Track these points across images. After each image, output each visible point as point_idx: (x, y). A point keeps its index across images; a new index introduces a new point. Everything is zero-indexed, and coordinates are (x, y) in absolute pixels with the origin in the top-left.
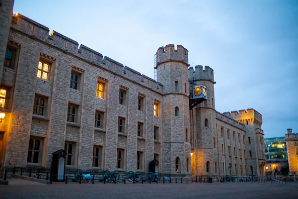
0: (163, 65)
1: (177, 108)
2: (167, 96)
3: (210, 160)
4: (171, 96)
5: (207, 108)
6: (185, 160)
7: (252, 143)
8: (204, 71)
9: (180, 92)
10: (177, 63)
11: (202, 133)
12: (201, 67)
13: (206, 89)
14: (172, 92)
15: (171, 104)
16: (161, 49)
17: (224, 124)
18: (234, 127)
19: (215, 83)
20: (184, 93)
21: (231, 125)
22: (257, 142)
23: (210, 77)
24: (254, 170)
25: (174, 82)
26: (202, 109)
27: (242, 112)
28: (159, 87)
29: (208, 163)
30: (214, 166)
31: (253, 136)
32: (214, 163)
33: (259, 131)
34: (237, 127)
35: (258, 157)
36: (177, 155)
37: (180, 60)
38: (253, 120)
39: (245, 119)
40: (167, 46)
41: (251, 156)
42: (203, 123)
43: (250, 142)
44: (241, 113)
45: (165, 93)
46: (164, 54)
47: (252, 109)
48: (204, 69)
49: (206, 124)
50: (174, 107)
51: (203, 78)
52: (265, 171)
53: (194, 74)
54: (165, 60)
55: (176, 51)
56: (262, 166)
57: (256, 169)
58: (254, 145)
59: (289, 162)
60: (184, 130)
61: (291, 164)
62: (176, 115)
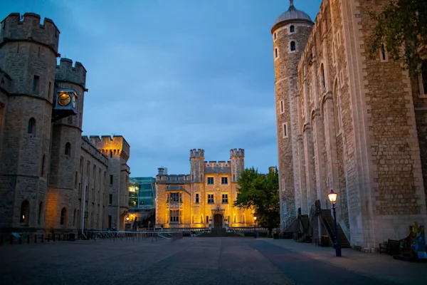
0: (16, 44)
1: (32, 121)
2: (17, 98)
3: (68, 205)
4: (26, 99)
5: (71, 127)
6: (38, 206)
7: (113, 185)
8: (74, 69)
9: (40, 95)
10: (41, 47)
11: (60, 165)
12: (70, 62)
13: (76, 97)
14: (26, 92)
15: (24, 112)
16: (15, 16)
17: (85, 153)
18: (95, 158)
19: (87, 90)
20: (46, 97)
21: (93, 156)
22: (121, 183)
23: (81, 81)
24: (113, 221)
25: (32, 78)
26: (63, 127)
27: (106, 139)
28: (5, 79)
29: (64, 211)
30: (73, 215)
31: (117, 174)
32: (73, 211)
33: (125, 167)
34: (98, 160)
35: (120, 203)
36: (25, 198)
37: (47, 43)
38: (120, 151)
39: (109, 149)
40: (26, 15)
41: (111, 203)
42: (62, 150)
43: (112, 183)
44: (104, 140)
45: (14, 92)
46: (20, 26)
47: (121, 136)
48: (73, 66)
49: (67, 152)
50: (29, 118)
51: (71, 80)
52: (125, 223)
53: (57, 70)
54: (22, 37)
55: (42, 27)
56: (123, 215)
57: (116, 221)
58: (117, 187)
59: (157, 212)
60: (41, 157)
61: (159, 214)
62: (30, 131)
